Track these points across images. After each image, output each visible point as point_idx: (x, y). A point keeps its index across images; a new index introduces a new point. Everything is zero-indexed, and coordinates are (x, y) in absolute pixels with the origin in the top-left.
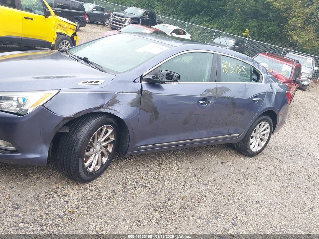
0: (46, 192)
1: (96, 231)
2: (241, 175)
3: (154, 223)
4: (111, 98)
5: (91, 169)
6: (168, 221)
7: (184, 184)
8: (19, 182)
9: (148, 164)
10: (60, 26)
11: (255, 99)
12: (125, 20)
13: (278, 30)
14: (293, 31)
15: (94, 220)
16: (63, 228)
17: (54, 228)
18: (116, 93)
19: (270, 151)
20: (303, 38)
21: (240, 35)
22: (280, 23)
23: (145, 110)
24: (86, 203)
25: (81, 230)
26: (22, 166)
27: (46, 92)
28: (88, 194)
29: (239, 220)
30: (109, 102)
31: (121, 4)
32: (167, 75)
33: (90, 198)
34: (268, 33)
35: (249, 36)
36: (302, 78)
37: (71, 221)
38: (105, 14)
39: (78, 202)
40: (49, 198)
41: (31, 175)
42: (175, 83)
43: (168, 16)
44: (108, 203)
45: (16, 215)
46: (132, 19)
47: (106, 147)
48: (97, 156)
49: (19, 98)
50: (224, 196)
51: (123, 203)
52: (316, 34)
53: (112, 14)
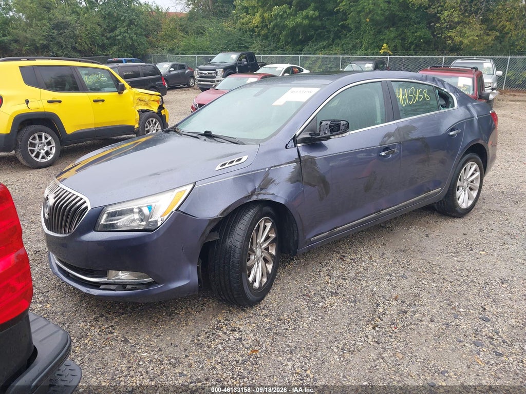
0: (206, 331)
1: (298, 373)
2: (460, 245)
3: (372, 343)
4: (262, 178)
5: (256, 285)
6: (391, 337)
7: (388, 277)
8: (165, 326)
9: (326, 261)
10: (140, 100)
11: (451, 133)
12: (217, 73)
13: (429, 35)
14: (451, 31)
15: (288, 357)
16: (250, 379)
17: (238, 381)
18: (267, 169)
19: (484, 202)
20: (468, 37)
21: (377, 55)
22: (430, 24)
23: (310, 184)
24: (266, 335)
25: (276, 376)
26: (160, 303)
27: (177, 191)
28: (263, 322)
29: (489, 311)
30: (261, 184)
31: (203, 54)
32: (330, 126)
33: (268, 326)
34: (415, 42)
35: (390, 53)
36: (487, 90)
37: (256, 367)
38: (186, 72)
39: (254, 336)
40: (214, 340)
41: (176, 311)
42: (344, 135)
43: (271, 53)
44: (295, 329)
45: (179, 373)
46: (225, 69)
47: (267, 249)
48: (260, 264)
49: (143, 207)
50: (451, 282)
51: (317, 324)
52: (484, 27)
53: (197, 69)
